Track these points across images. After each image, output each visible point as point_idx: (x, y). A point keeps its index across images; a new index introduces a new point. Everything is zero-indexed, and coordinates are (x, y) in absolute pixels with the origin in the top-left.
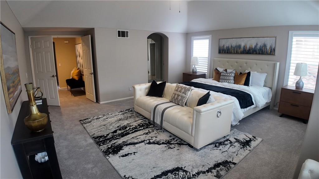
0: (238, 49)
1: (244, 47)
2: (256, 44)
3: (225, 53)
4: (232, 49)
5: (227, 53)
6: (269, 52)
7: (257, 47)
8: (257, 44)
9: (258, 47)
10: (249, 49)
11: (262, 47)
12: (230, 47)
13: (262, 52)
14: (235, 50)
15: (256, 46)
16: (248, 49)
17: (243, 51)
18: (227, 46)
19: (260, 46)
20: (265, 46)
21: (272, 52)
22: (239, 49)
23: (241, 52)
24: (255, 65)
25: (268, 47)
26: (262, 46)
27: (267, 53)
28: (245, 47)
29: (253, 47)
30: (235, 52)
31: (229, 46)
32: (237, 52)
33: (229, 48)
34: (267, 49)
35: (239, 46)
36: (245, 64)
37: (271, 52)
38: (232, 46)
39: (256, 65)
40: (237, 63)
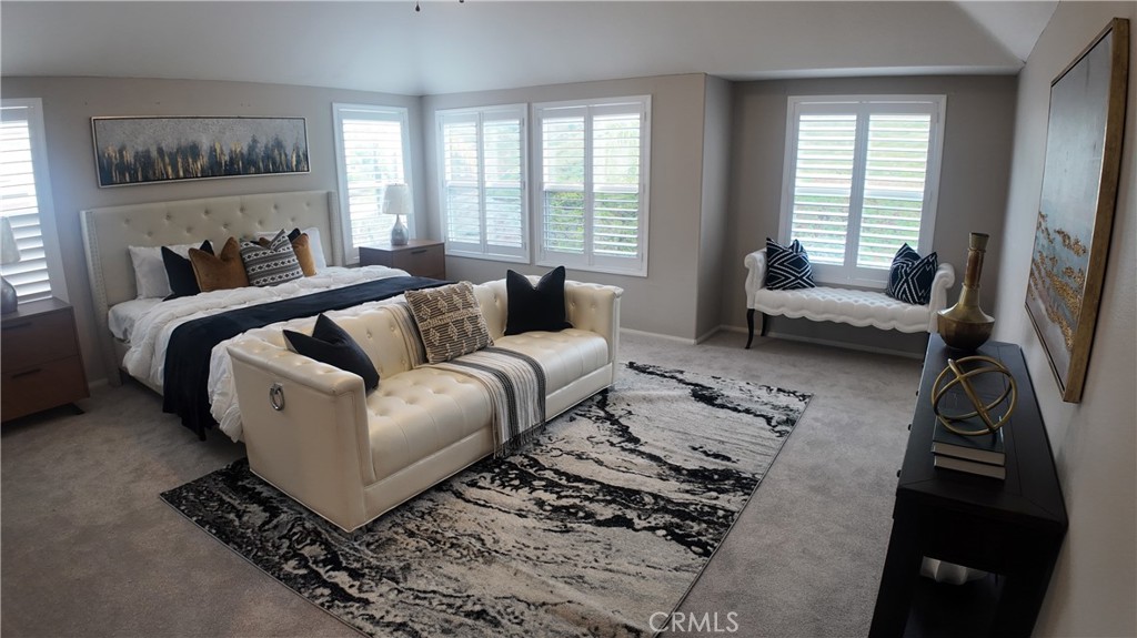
0: (190, 160)
1: (213, 150)
2: (250, 140)
3: (134, 179)
4: (163, 160)
5: (146, 179)
6: (294, 163)
7: (257, 150)
8: (255, 141)
9: (260, 149)
10: (231, 158)
11: (273, 151)
12: (154, 154)
13: (274, 163)
14: (180, 165)
15: (252, 148)
16: (227, 158)
17: (211, 168)
18: (140, 149)
19: (266, 147)
20: (279, 145)
21: (302, 162)
22: (195, 161)
23: (203, 170)
24: (273, 210)
25: (289, 150)
26: (270, 146)
27: (287, 167)
28: (215, 150)
29: (245, 151)
30: (181, 174)
31: (148, 151)
32: (186, 171)
33: (149, 157)
34: (286, 155)
35: (194, 150)
36: (239, 213)
37: (298, 162)
38: (160, 151)
39: (276, 207)
40: (207, 212)
